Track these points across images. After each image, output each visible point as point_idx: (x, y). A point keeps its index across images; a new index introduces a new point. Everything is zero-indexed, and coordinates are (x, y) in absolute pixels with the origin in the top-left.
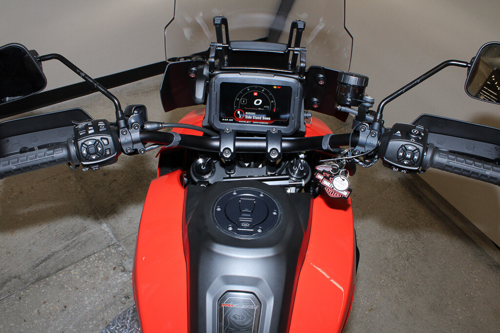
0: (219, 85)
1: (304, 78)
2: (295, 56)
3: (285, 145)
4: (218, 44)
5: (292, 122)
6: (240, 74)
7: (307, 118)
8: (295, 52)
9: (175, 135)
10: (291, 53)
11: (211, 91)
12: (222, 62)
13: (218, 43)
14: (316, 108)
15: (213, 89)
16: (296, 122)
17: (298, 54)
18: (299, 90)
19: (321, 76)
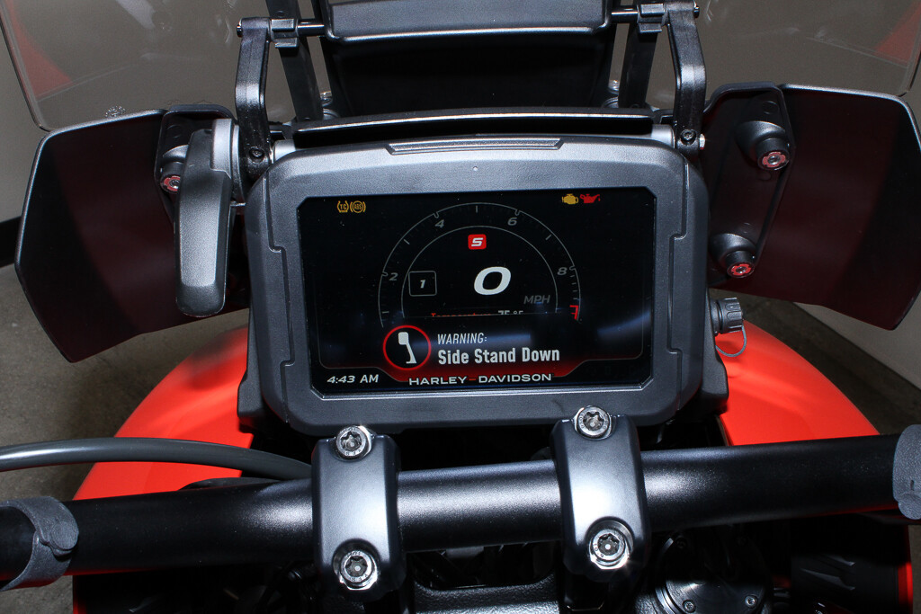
0: (294, 215)
1: (702, 139)
2: (642, 45)
3: (662, 485)
4: (276, 24)
5: (666, 358)
6: (391, 151)
7: (723, 327)
8: (645, 29)
9: (37, 524)
10: (622, 31)
11: (258, 245)
12: (306, 105)
13: (274, 15)
14: (747, 278)
15: (265, 236)
16: (686, 357)
17: (653, 37)
18: (690, 198)
19: (767, 128)
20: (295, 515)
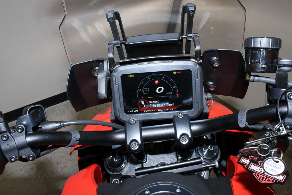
0: (120, 78)
1: (201, 61)
2: (188, 43)
3: (194, 128)
4: (116, 42)
5: (195, 105)
6: (139, 64)
7: (208, 99)
8: (188, 39)
9: (72, 134)
10: (184, 40)
11: (113, 84)
12: (122, 57)
13: (115, 40)
14: (214, 91)
15: (114, 82)
16: (200, 104)
17: (191, 41)
18: (199, 72)
19: (215, 58)
20: (121, 136)
